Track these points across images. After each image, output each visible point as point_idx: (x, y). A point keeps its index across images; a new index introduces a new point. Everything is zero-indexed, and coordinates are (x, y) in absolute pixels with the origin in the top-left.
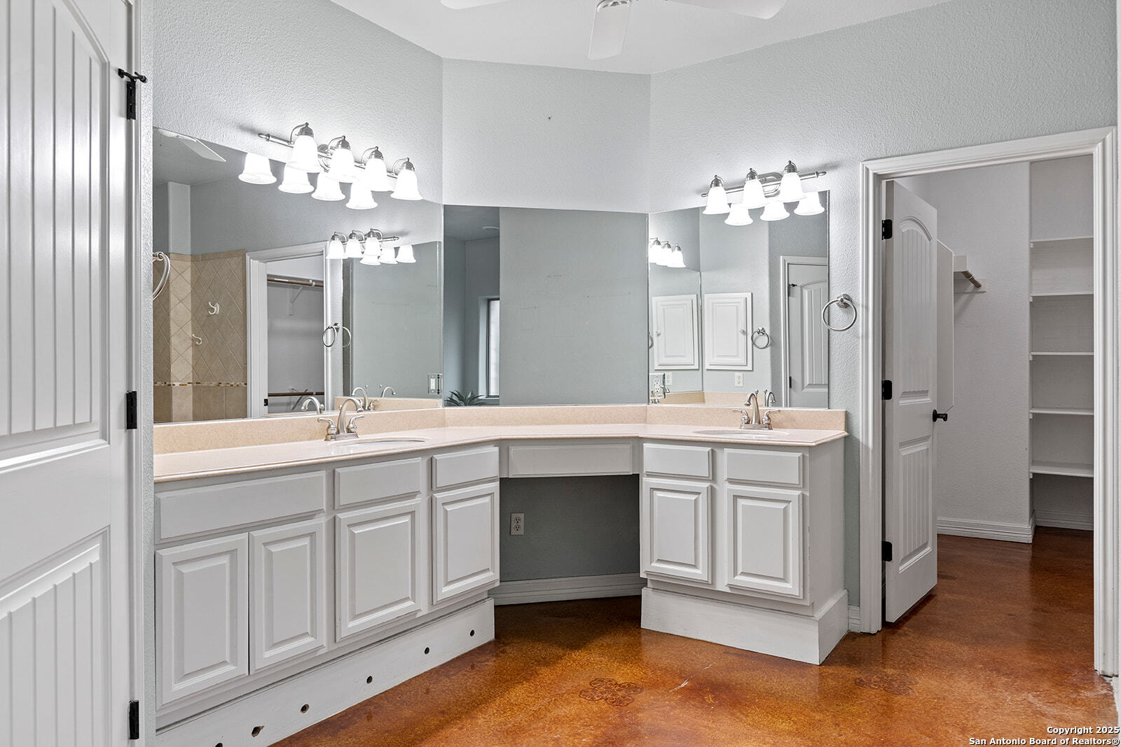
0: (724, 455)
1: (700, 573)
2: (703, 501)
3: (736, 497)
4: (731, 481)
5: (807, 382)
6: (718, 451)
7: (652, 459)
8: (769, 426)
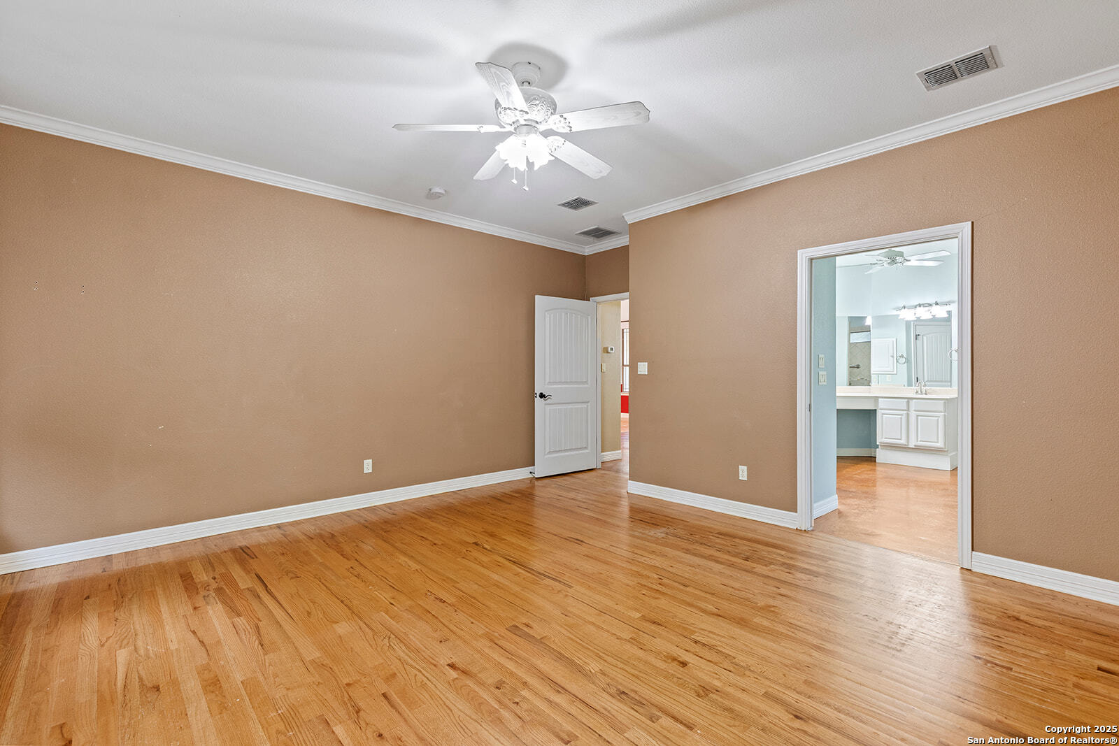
0: (913, 403)
1: (903, 442)
2: (904, 418)
3: (917, 416)
4: (915, 411)
5: (926, 380)
6: (910, 401)
7: (882, 404)
8: (926, 394)
